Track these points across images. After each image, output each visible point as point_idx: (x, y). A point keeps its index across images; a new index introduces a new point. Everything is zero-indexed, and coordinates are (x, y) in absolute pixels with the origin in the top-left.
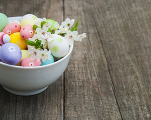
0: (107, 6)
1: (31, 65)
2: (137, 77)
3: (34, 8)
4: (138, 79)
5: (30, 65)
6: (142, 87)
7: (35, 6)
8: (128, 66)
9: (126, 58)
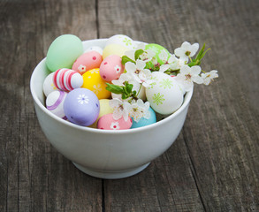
0: (181, 16)
1: (115, 127)
2: (237, 151)
3: (41, 25)
4: (239, 155)
5: (112, 127)
6: (248, 168)
7: (44, 22)
8: (222, 130)
9: (218, 115)
